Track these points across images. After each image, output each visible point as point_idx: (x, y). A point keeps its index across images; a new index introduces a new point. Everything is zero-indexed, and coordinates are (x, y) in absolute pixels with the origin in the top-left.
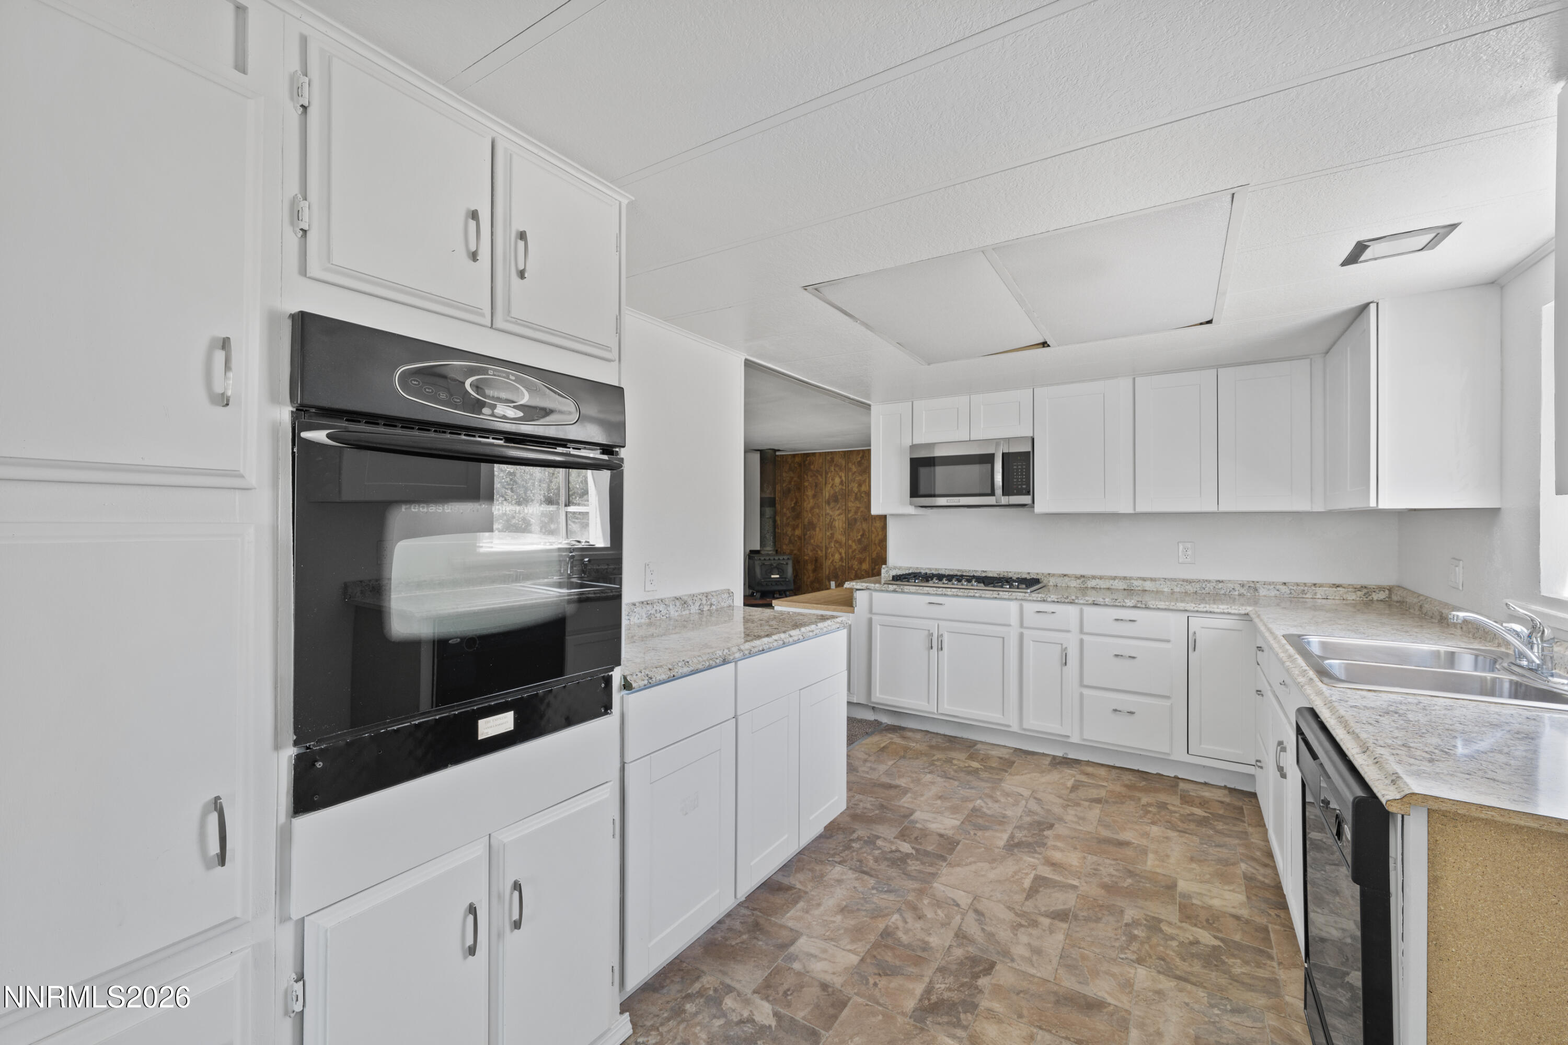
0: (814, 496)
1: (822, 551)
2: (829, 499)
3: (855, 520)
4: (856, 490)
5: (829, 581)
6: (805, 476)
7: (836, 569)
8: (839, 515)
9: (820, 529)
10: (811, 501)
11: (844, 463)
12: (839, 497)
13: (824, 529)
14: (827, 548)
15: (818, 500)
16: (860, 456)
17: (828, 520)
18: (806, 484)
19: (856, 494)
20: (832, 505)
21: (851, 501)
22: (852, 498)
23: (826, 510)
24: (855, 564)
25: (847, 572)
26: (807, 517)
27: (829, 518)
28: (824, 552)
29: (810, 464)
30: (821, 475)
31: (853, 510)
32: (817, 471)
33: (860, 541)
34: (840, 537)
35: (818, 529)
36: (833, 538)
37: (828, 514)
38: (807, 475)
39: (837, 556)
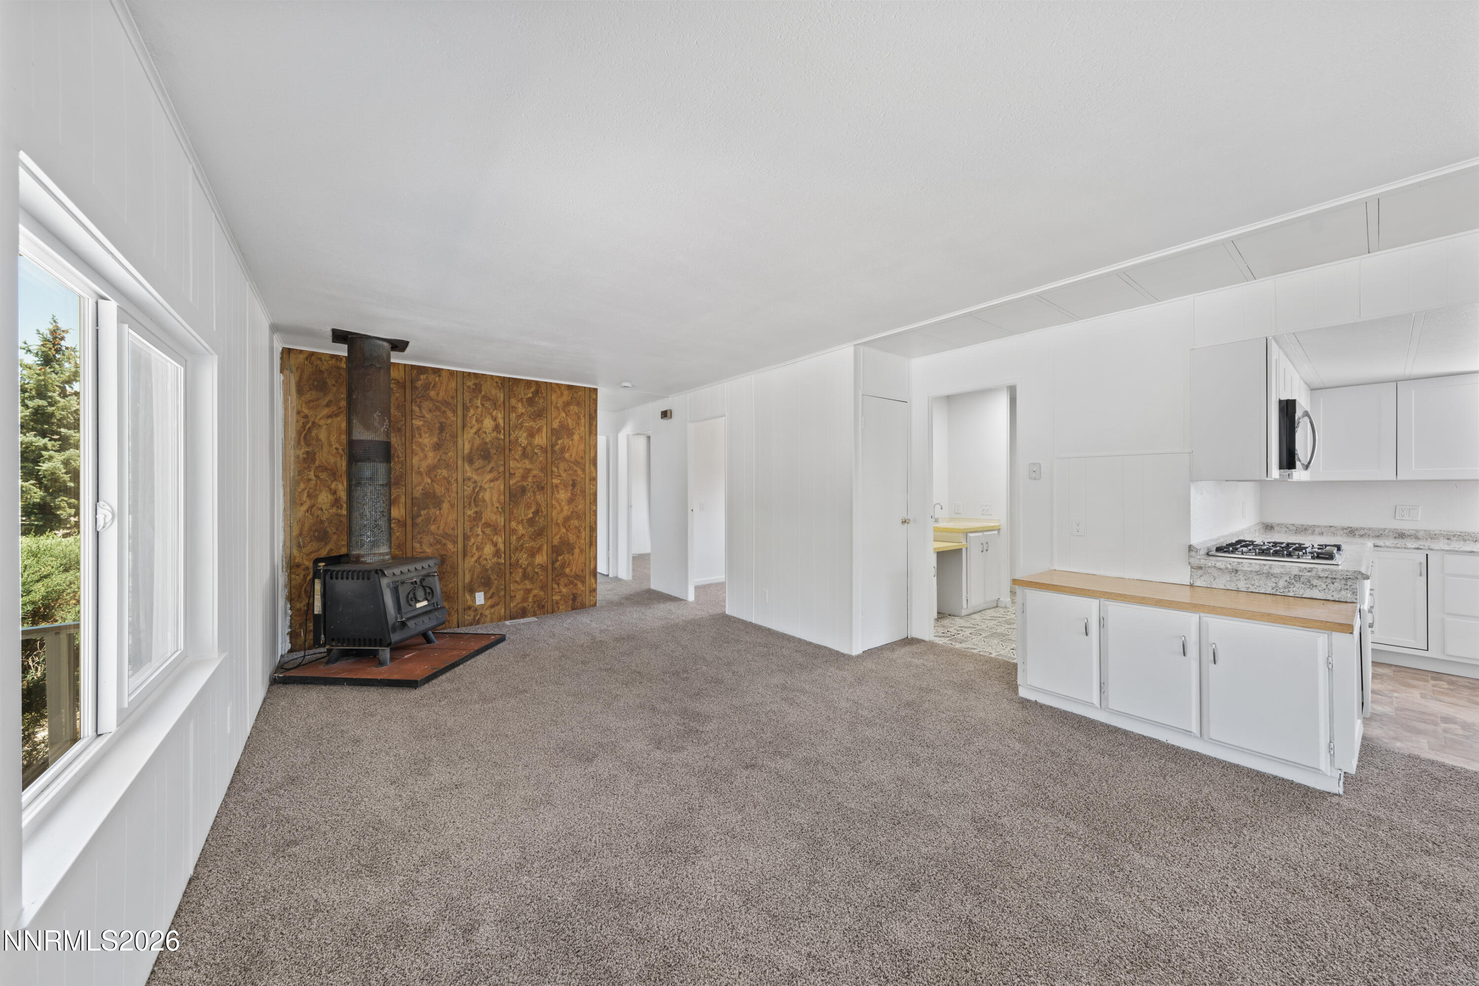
0: (437, 447)
1: (455, 543)
2: (471, 452)
3: (523, 490)
4: (523, 440)
5: (472, 591)
6: (416, 409)
7: (487, 570)
8: (492, 481)
9: (452, 506)
10: (431, 454)
11: (501, 396)
12: (493, 451)
13: (461, 506)
14: (466, 538)
15: (446, 454)
16: (532, 390)
17: (468, 490)
18: (417, 423)
19: (524, 449)
20: (478, 463)
21: (515, 459)
22: (518, 453)
23: (464, 472)
24: (523, 558)
25: (507, 572)
26: (419, 484)
27: (472, 485)
28: (460, 545)
29: (427, 387)
30: (455, 412)
31: (519, 473)
32: (446, 403)
33: (531, 522)
34: (494, 517)
35: (445, 506)
36: (481, 519)
37: (469, 479)
38: (420, 407)
39: (488, 550)
